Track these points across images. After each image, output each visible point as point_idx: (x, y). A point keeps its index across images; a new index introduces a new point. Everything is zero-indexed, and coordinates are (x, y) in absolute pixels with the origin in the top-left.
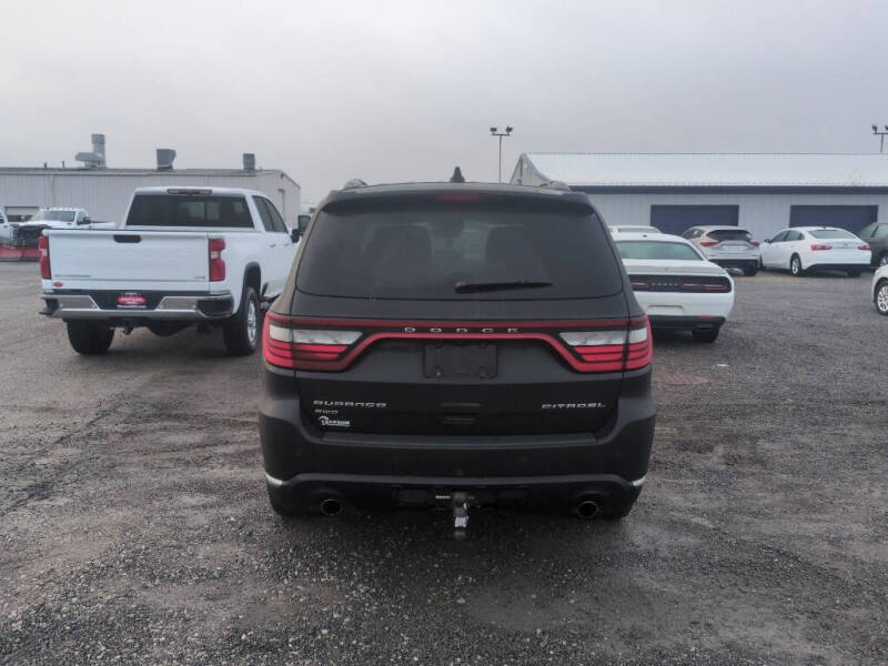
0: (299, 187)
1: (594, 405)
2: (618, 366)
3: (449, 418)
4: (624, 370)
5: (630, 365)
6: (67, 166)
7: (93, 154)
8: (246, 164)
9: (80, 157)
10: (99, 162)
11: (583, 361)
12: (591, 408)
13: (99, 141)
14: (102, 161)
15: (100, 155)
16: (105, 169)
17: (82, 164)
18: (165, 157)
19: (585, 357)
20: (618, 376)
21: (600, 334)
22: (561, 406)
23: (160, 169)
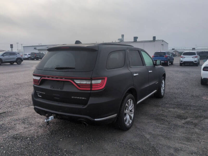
0: (168, 44)
1: (84, 98)
2: (89, 89)
3: (55, 98)
4: (91, 90)
5: (93, 89)
6: (116, 42)
7: (121, 39)
8: (153, 39)
9: (119, 40)
10: (122, 40)
11: (80, 87)
12: (83, 99)
13: (123, 36)
14: (123, 40)
15: (122, 39)
16: (123, 42)
17: (119, 41)
18: (136, 38)
19: (80, 86)
20: (89, 92)
21: (84, 81)
22: (76, 97)
23: (134, 41)
